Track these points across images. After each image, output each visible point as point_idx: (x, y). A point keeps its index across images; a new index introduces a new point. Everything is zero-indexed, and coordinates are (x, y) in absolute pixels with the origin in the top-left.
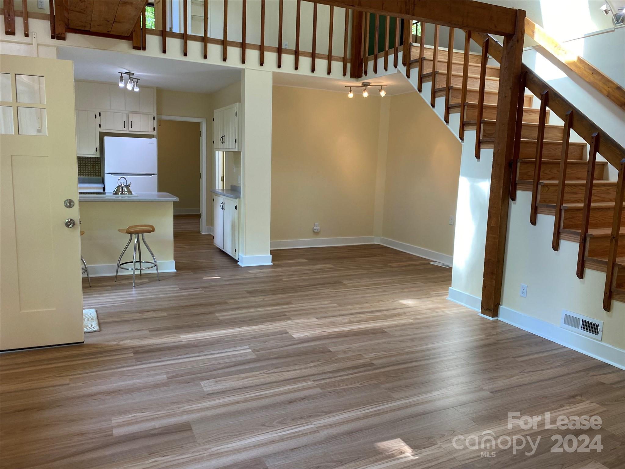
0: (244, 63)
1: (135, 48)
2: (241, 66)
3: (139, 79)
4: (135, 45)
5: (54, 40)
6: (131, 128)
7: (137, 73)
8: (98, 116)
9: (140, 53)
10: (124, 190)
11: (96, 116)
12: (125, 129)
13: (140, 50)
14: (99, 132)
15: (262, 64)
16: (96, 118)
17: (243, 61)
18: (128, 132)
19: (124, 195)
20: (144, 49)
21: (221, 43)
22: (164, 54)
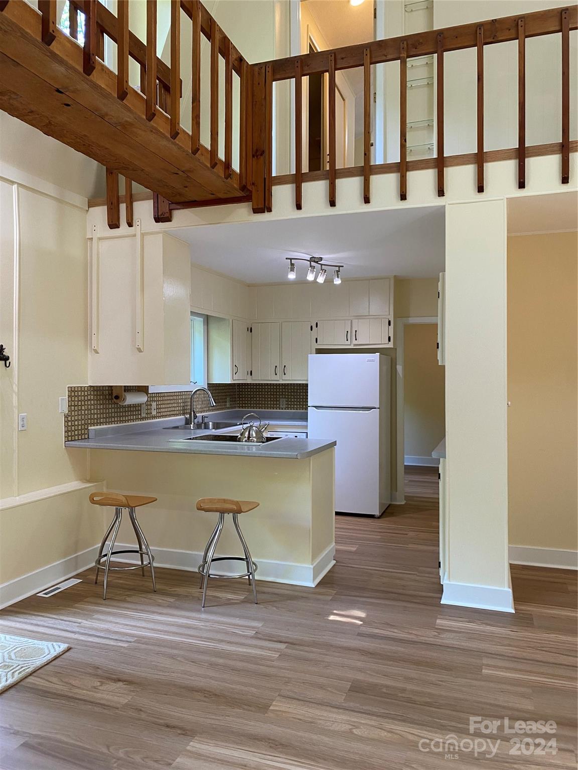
0: (443, 195)
1: (256, 211)
2: (439, 202)
3: (343, 266)
4: (255, 207)
5: (159, 223)
6: (356, 340)
7: (328, 257)
8: (314, 327)
9: (265, 217)
10: (252, 435)
11: (312, 327)
12: (349, 342)
13: (264, 212)
14: (316, 349)
15: (481, 189)
16: (311, 330)
17: (441, 193)
18: (352, 347)
19: (250, 443)
20: (270, 210)
21: (395, 169)
22: (299, 211)
